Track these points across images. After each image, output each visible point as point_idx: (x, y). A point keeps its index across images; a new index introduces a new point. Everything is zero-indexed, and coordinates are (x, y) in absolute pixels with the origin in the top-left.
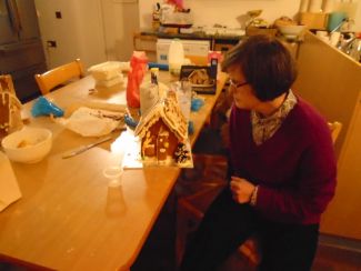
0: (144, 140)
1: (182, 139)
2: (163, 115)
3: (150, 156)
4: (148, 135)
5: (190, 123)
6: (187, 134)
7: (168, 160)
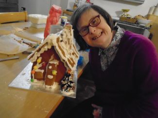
0: (35, 63)
1: (70, 70)
2: (55, 44)
3: (39, 79)
4: (39, 60)
5: (80, 57)
6: (76, 65)
7: (55, 86)
